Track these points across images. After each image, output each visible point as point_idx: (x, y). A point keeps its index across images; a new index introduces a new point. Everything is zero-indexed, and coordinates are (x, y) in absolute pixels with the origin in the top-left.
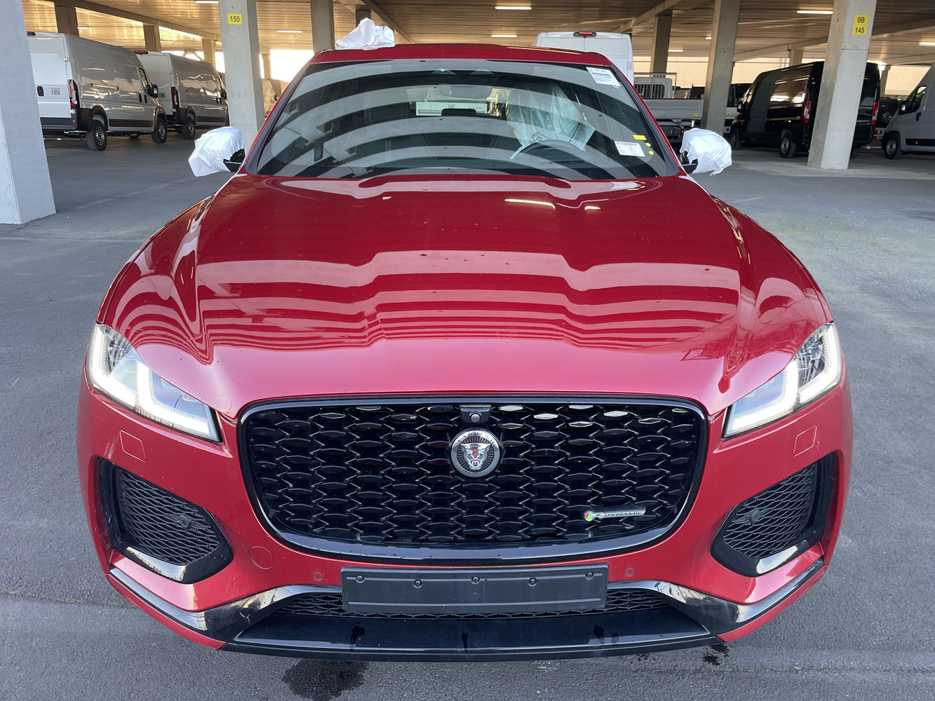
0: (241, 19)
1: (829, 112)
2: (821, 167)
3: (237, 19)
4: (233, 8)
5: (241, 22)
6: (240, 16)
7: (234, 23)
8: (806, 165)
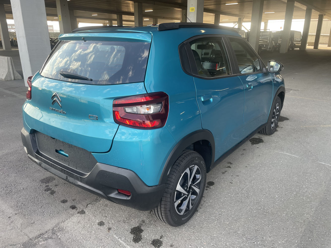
0: (194, 9)
3: (193, 9)
4: (192, 5)
5: (194, 11)
6: (194, 8)
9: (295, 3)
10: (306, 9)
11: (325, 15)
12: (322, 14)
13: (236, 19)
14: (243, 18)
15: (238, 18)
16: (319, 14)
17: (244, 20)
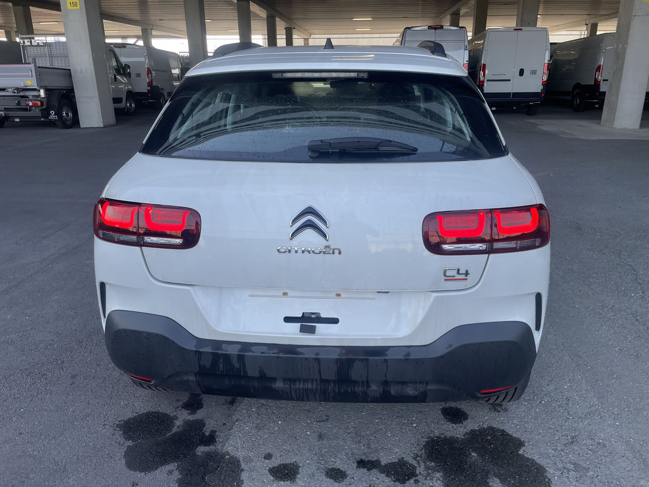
0: (78, 4)
1: (621, 75)
2: (614, 126)
3: (76, 5)
5: (78, 7)
6: (77, 1)
7: (72, 8)
8: (600, 124)
9: (250, 4)
10: (267, 17)
11: (294, 28)
12: (291, 26)
13: (138, 30)
14: (152, 29)
15: (140, 28)
16: (285, 27)
17: (154, 33)
